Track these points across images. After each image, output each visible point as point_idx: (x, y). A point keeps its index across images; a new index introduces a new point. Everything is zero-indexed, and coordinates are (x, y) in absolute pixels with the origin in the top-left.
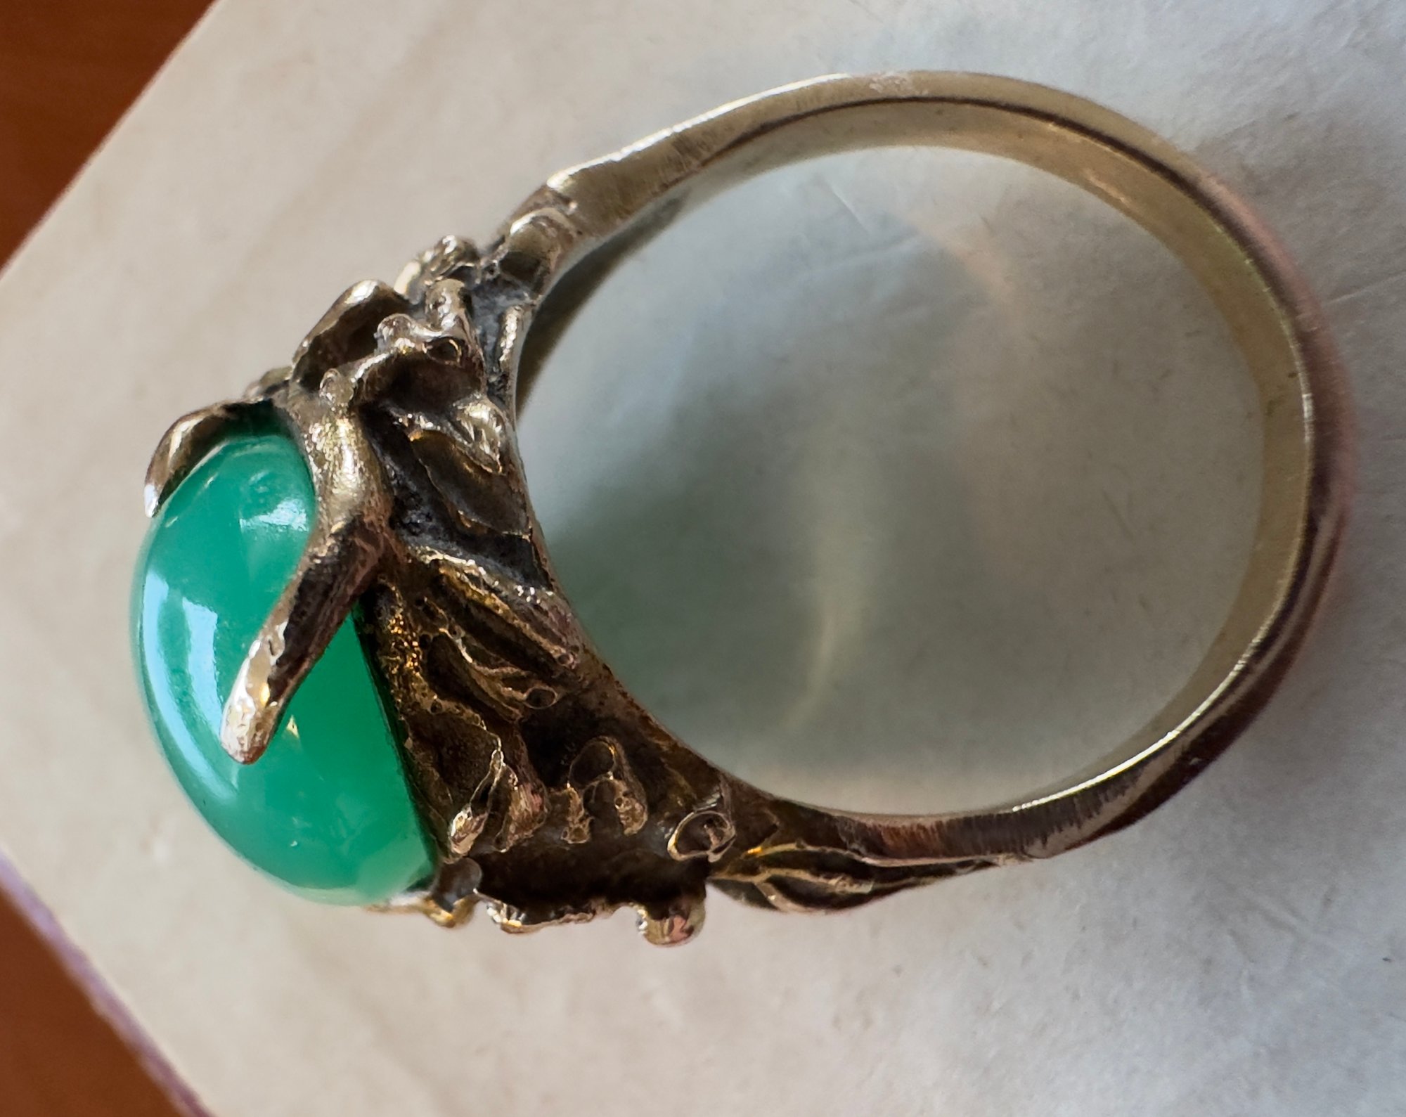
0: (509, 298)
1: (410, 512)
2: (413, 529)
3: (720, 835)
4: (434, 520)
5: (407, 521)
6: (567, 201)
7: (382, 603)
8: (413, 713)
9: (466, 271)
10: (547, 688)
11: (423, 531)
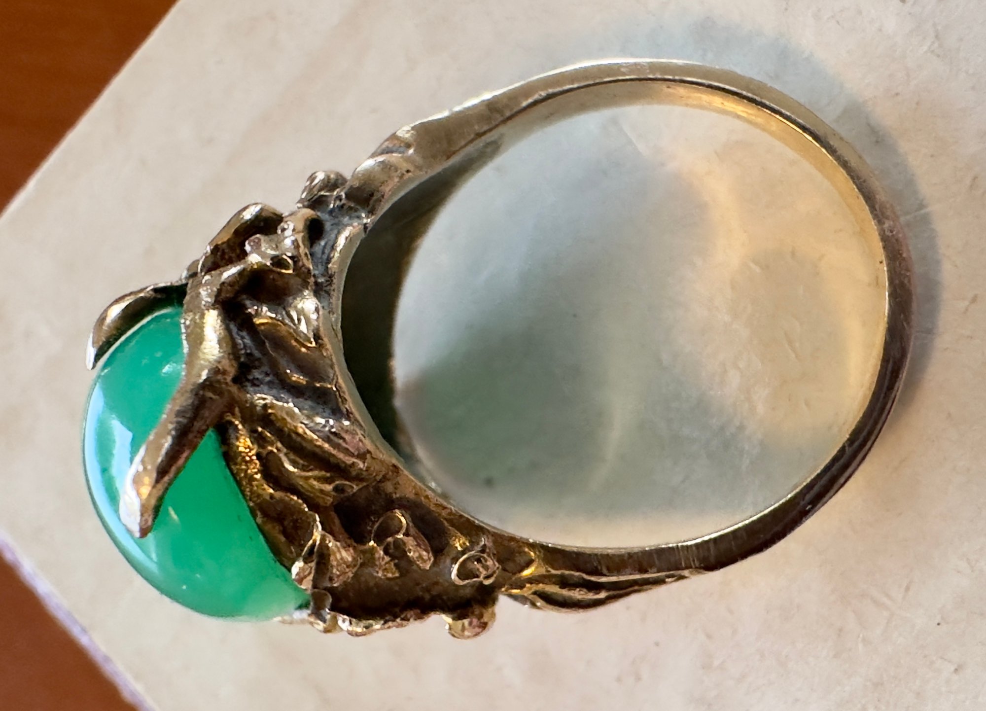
0: (351, 218)
1: (254, 371)
2: (255, 383)
3: (486, 568)
4: (271, 376)
5: (251, 377)
6: (408, 146)
7: (231, 431)
8: (259, 501)
9: (324, 199)
10: (347, 483)
11: (262, 383)
